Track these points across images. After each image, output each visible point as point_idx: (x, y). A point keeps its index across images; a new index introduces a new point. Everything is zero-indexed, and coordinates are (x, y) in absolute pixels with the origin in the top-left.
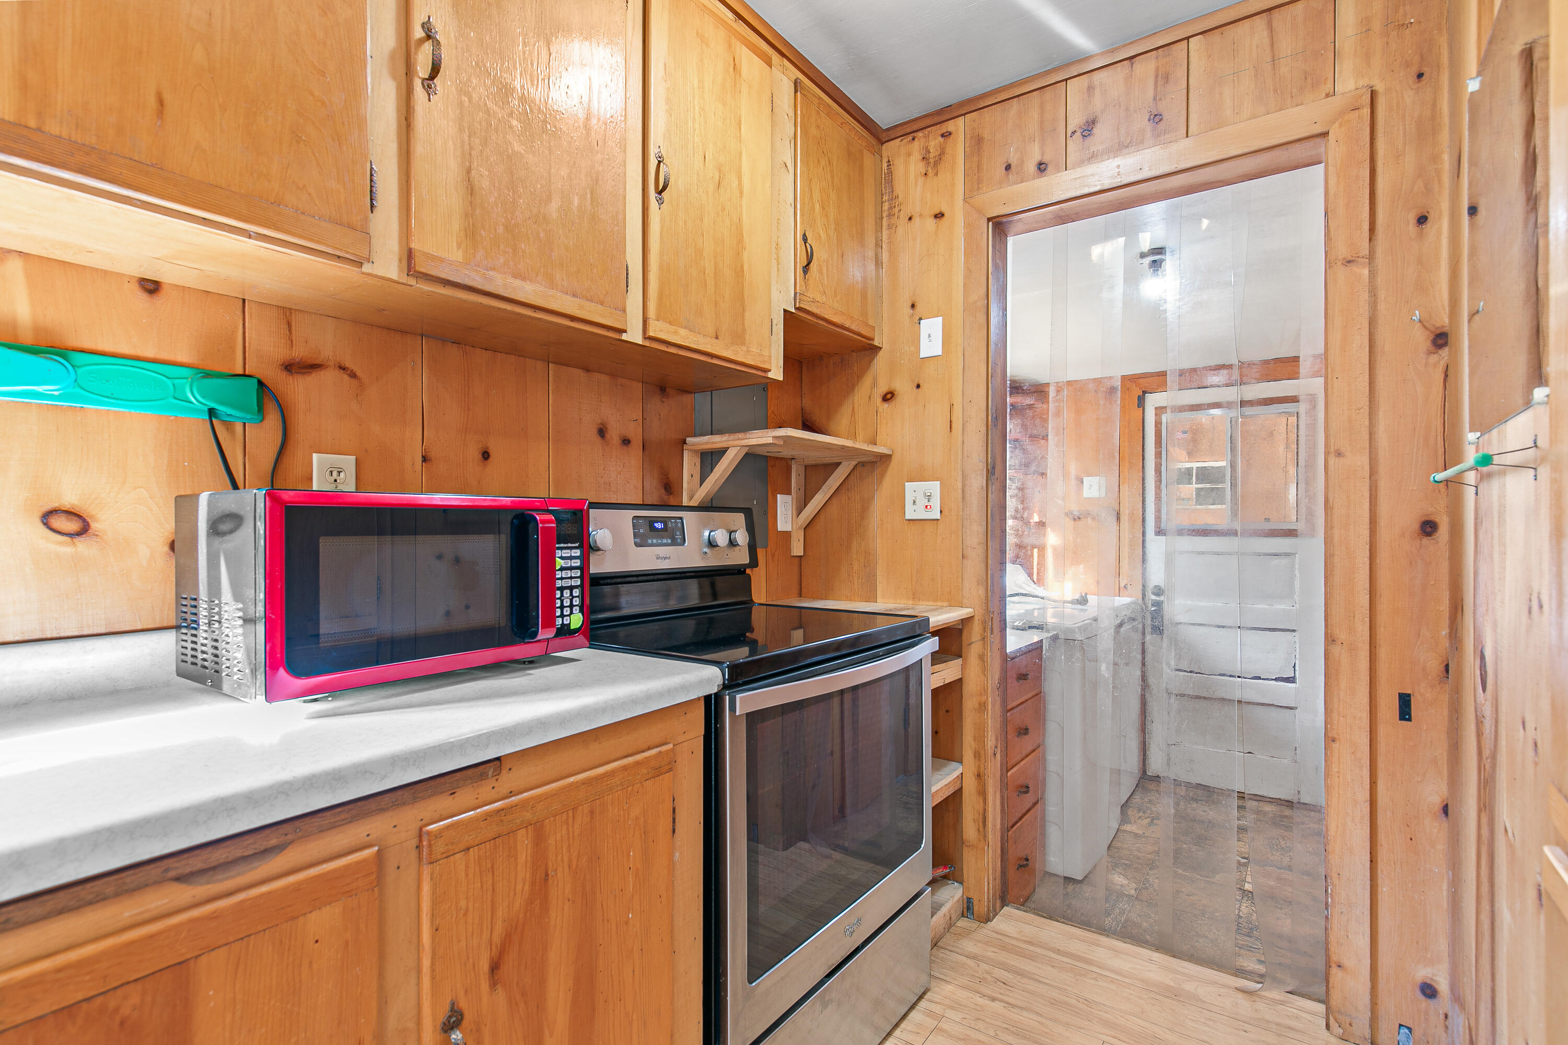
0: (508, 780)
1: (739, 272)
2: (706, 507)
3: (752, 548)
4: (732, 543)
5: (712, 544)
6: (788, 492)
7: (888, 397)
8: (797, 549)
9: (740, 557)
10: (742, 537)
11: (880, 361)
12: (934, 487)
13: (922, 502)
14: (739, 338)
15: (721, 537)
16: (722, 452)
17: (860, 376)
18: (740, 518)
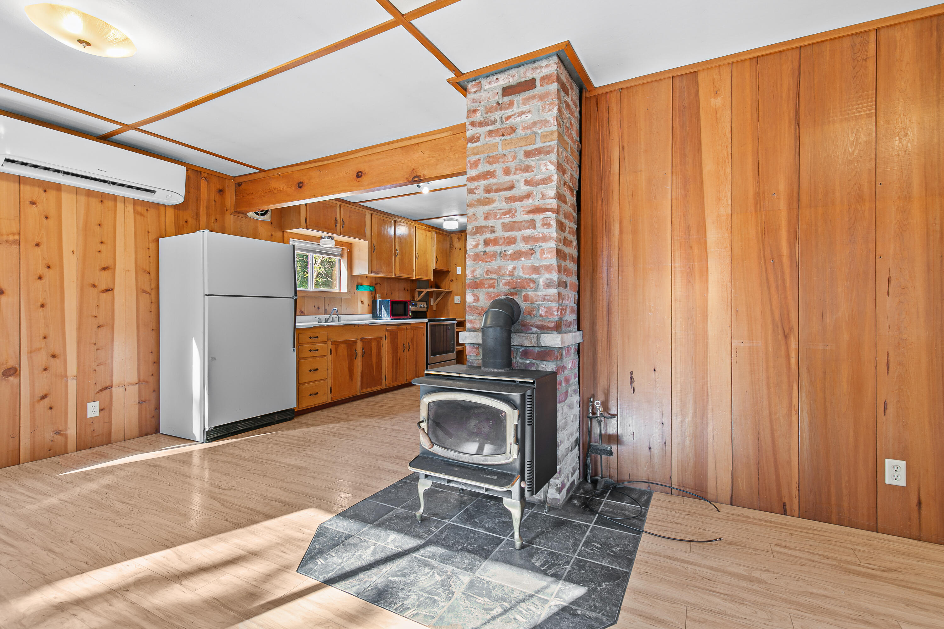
0: (412, 325)
1: (427, 266)
2: (419, 301)
3: (427, 308)
4: (424, 307)
5: (421, 307)
6: (432, 298)
7: (452, 281)
8: (435, 309)
9: (425, 310)
10: (425, 306)
11: (450, 274)
12: (459, 297)
13: (457, 300)
14: (427, 275)
15: (422, 306)
16: (423, 292)
17: (447, 276)
18: (425, 303)
